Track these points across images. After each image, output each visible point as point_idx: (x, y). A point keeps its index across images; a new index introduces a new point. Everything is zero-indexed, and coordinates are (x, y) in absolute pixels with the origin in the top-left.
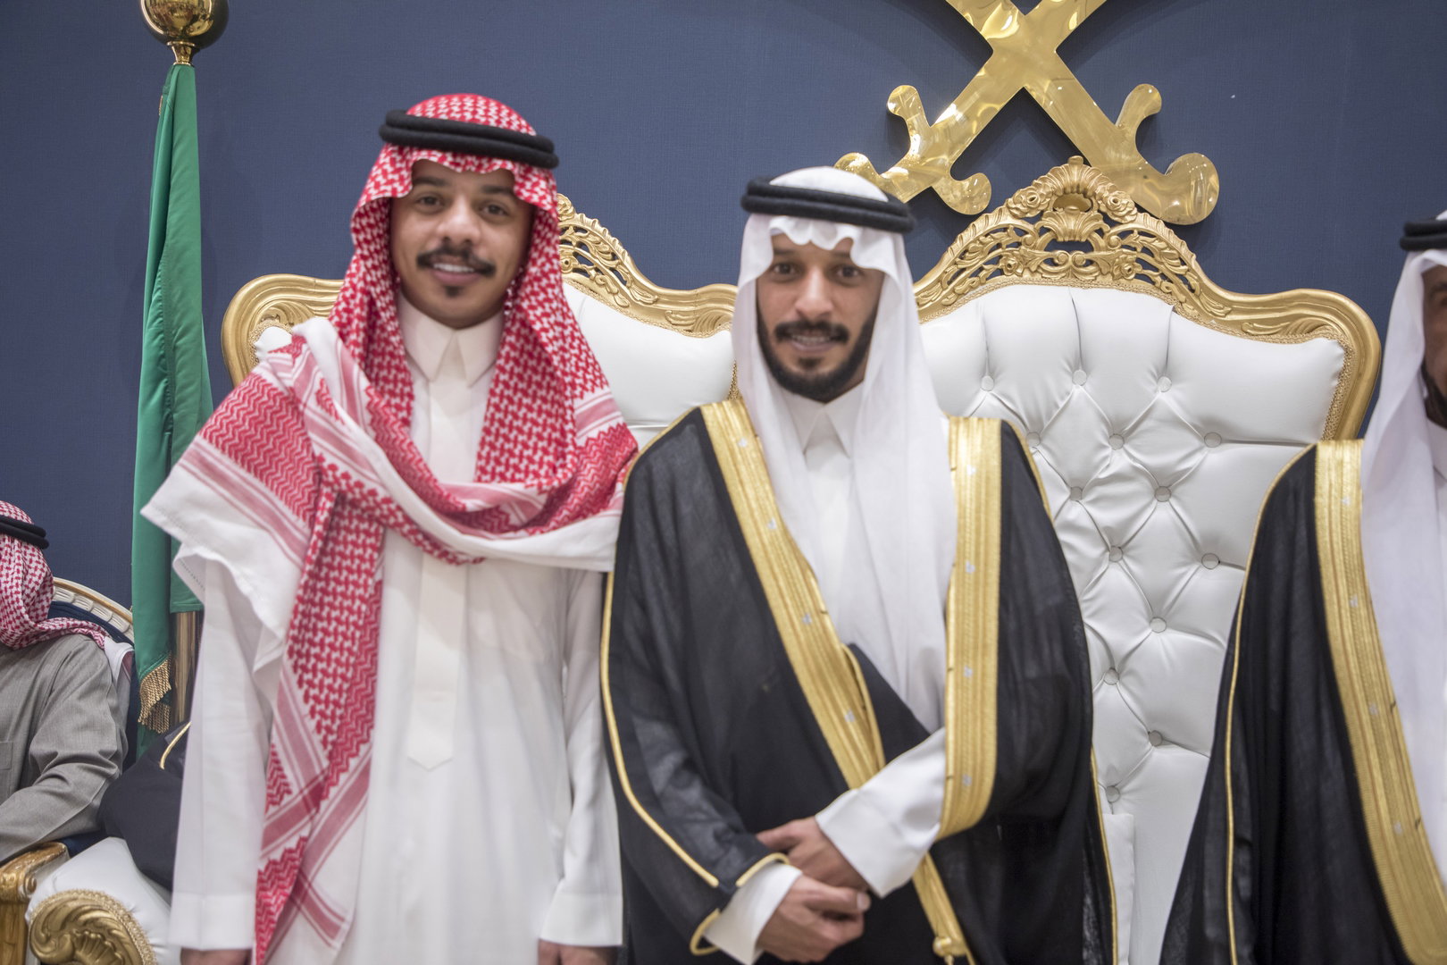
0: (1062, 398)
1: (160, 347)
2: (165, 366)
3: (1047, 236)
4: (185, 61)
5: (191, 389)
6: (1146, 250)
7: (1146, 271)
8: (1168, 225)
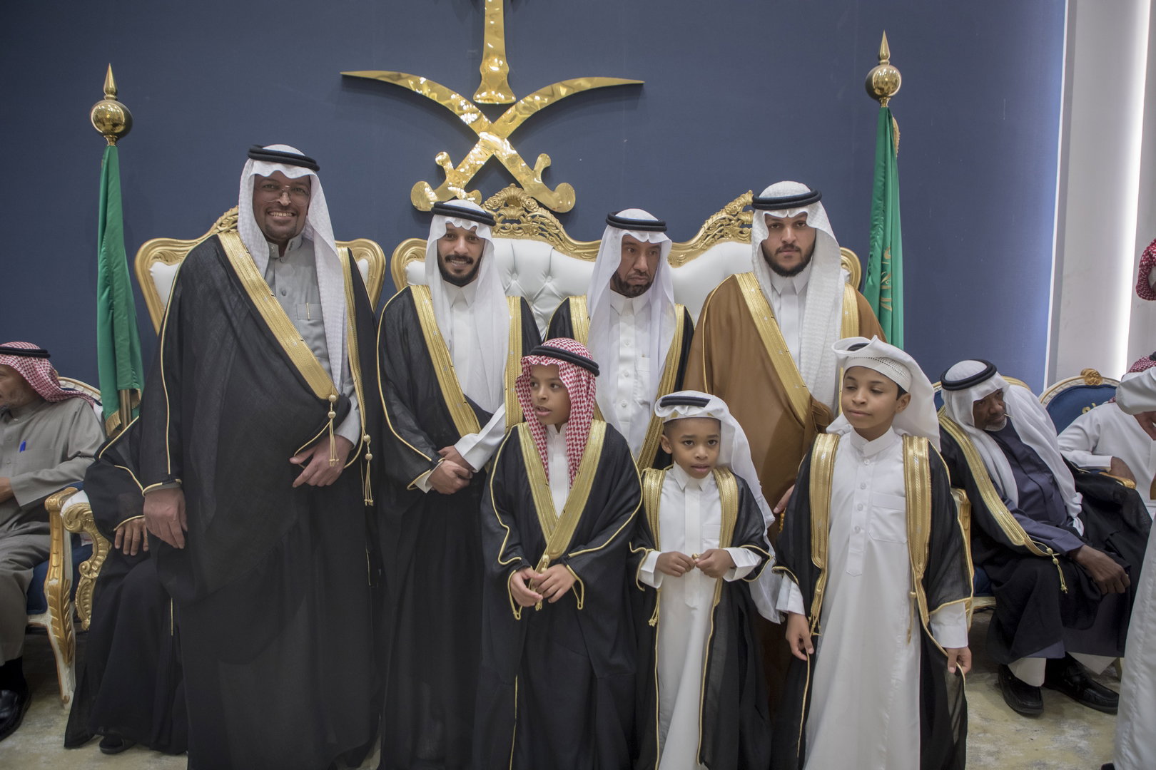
0: (507, 285)
1: (106, 272)
2: (109, 281)
3: (502, 217)
4: (113, 144)
5: (121, 291)
6: (542, 223)
7: (542, 232)
8: (552, 212)
